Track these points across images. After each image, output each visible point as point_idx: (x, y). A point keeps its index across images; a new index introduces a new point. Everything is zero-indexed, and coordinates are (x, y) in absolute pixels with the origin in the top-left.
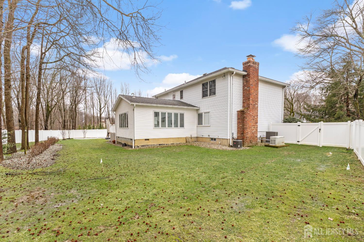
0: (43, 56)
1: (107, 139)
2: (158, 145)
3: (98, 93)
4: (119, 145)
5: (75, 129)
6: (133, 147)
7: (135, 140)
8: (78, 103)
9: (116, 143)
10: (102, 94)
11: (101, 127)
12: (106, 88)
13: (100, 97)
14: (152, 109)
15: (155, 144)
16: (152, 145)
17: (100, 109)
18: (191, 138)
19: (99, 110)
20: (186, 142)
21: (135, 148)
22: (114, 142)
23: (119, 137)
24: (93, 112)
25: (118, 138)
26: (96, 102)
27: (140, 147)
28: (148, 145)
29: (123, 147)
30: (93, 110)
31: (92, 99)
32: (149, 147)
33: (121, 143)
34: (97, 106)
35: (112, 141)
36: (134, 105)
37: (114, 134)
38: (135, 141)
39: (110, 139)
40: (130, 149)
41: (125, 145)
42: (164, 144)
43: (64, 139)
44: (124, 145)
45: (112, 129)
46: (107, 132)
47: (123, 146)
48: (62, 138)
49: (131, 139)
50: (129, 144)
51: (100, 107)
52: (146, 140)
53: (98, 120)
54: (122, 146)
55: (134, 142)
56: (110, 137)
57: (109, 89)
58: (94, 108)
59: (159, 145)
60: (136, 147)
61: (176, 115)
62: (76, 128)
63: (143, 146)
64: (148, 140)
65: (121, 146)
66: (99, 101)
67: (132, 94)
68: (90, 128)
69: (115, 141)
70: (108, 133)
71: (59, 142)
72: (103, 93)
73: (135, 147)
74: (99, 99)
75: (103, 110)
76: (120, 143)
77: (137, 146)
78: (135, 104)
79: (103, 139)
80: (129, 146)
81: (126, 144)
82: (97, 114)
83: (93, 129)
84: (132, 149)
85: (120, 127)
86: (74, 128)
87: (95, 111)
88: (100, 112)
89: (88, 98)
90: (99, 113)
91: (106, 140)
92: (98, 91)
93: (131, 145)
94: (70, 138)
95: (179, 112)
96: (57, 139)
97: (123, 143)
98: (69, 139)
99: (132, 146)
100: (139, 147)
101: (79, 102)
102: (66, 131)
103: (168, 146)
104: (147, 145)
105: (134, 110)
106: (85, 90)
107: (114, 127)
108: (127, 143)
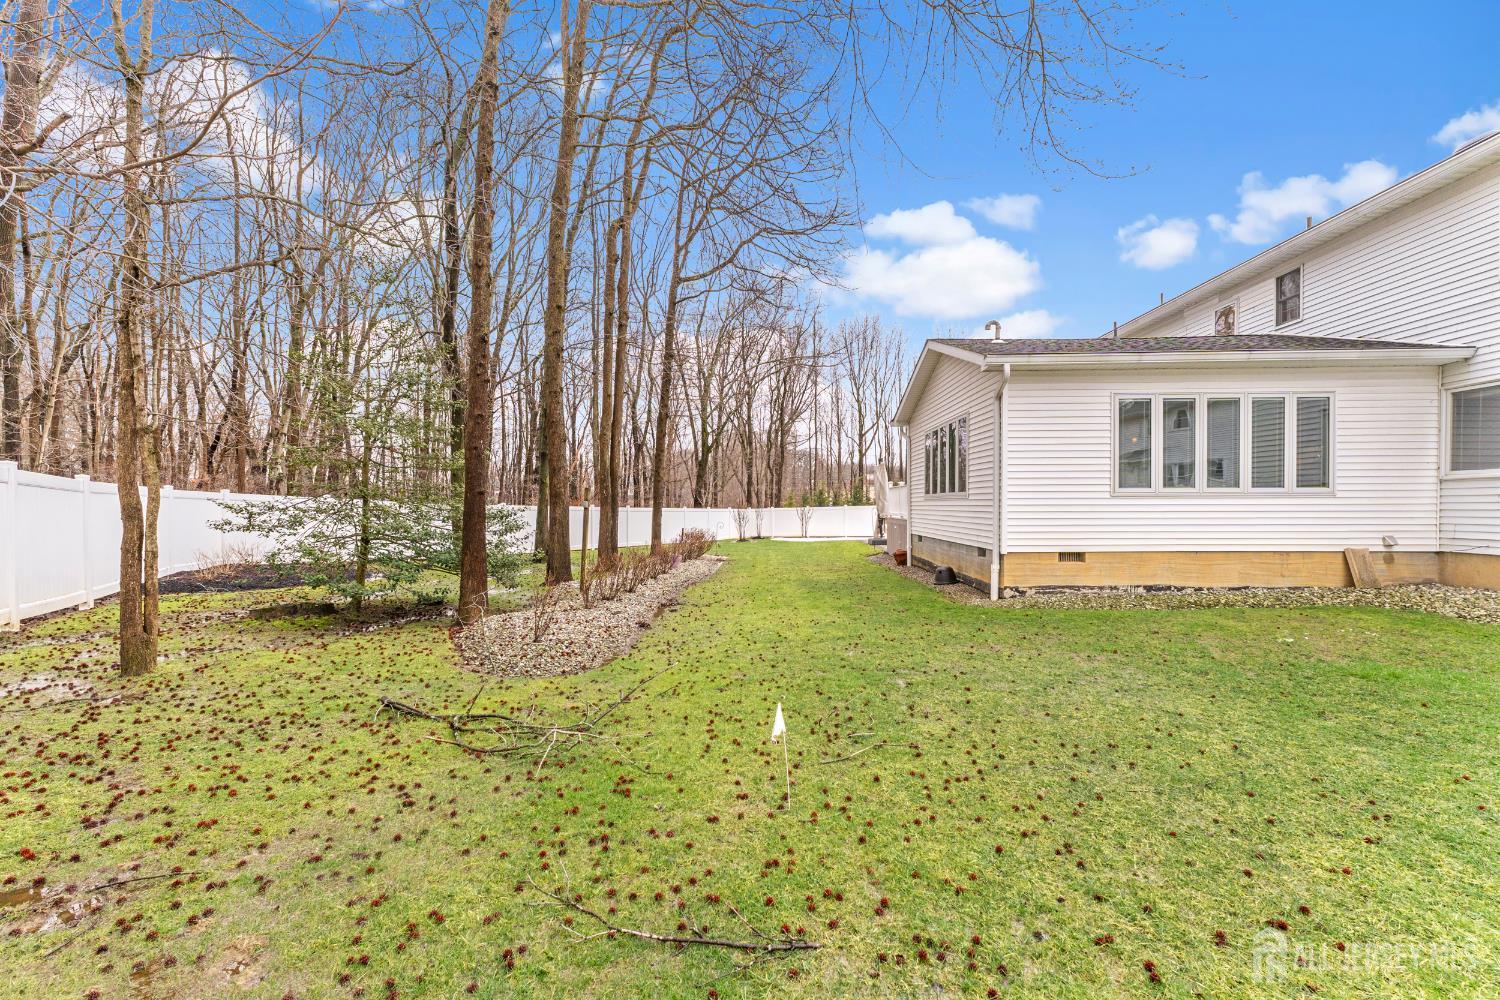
0: (681, 258)
1: (874, 543)
2: (1141, 590)
3: (853, 378)
4: (921, 573)
5: (778, 505)
6: (994, 595)
7: (1001, 557)
8: (792, 420)
9: (909, 564)
10: (868, 383)
11: (858, 500)
12: (883, 357)
13: (861, 393)
14: (1105, 386)
15: (1123, 582)
16: (1101, 588)
17: (861, 436)
18: (1389, 558)
19: (857, 439)
20: (1350, 583)
21: (1001, 597)
22: (901, 559)
23: (920, 538)
24: (840, 449)
25: (916, 539)
26: (849, 414)
27: (1030, 593)
28: (1078, 588)
29: (938, 588)
30: (839, 441)
31: (837, 400)
32: (1085, 599)
33: (930, 564)
34: (850, 427)
35: (891, 554)
36: (1000, 369)
37: (902, 524)
38: (1006, 561)
39: (884, 543)
40: (976, 601)
41: (951, 577)
42: (1179, 584)
43: (742, 540)
44: (945, 575)
45: (896, 503)
46: (875, 518)
47: (939, 581)
48: (738, 537)
49: (982, 552)
50: (972, 575)
51: (861, 427)
52: (1063, 556)
53: (853, 474)
54: (937, 579)
55: (995, 567)
56: (885, 536)
57: (891, 360)
58: (843, 435)
59: (1149, 589)
60: (1008, 593)
61: (1268, 412)
62: (783, 503)
63: (1043, 590)
64: (1079, 556)
65: (932, 579)
66: (856, 405)
67: (988, 327)
68: (821, 503)
69: (904, 554)
70: (881, 521)
71: (714, 548)
72: (870, 377)
73: (1001, 591)
74: (858, 401)
75: (869, 436)
76: (925, 562)
77: (1017, 590)
78: (1008, 363)
79: (861, 542)
80: (968, 581)
81: (955, 570)
82: (852, 454)
83: (835, 504)
84: (985, 602)
85: (927, 492)
86: (776, 501)
87: (844, 445)
88: (860, 445)
89: (825, 398)
90: (857, 448)
91: (872, 549)
92: (856, 373)
93: (979, 577)
94: (762, 535)
95: (1290, 390)
96: (708, 538)
97: (941, 564)
98: (759, 537)
99: (988, 586)
100: (1023, 593)
101: (796, 414)
102: (750, 513)
103: (1205, 602)
104: (1070, 587)
105: (999, 397)
106: (814, 371)
107: (904, 492)
108: (960, 567)
